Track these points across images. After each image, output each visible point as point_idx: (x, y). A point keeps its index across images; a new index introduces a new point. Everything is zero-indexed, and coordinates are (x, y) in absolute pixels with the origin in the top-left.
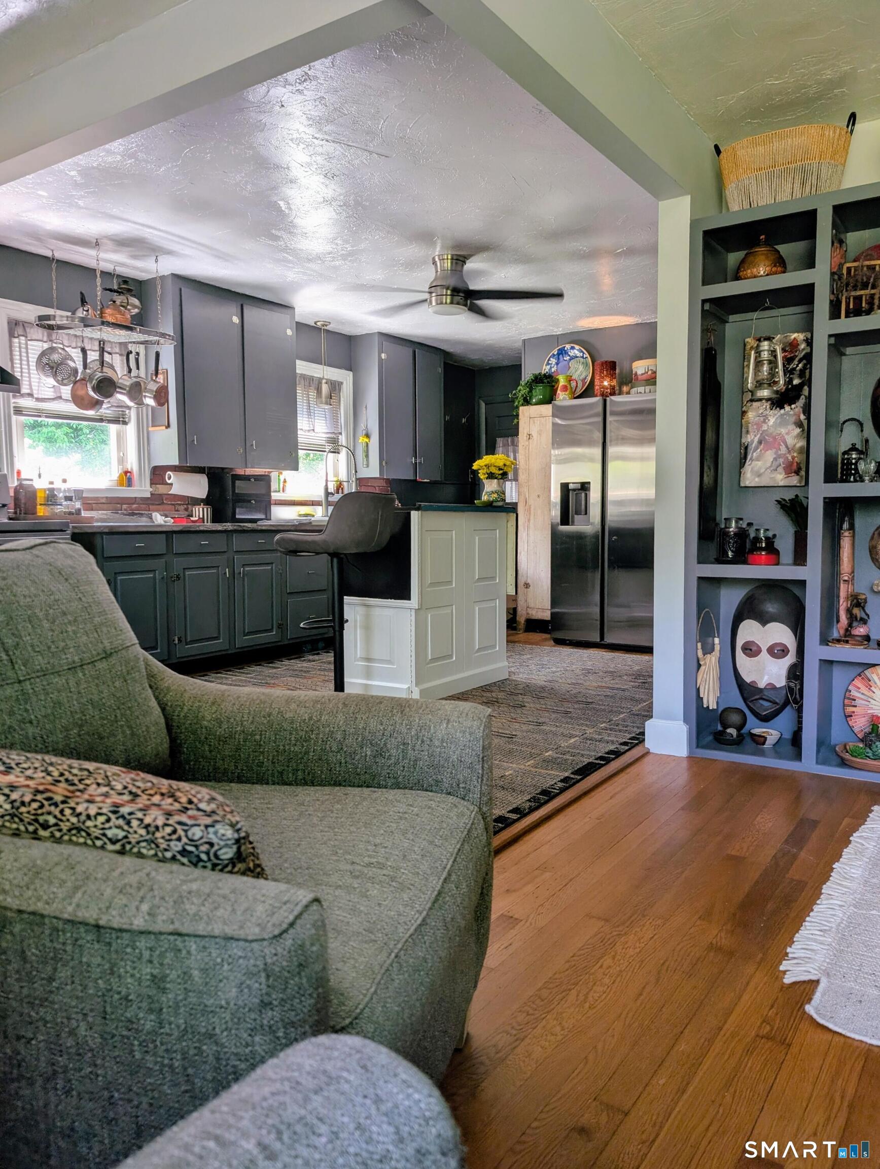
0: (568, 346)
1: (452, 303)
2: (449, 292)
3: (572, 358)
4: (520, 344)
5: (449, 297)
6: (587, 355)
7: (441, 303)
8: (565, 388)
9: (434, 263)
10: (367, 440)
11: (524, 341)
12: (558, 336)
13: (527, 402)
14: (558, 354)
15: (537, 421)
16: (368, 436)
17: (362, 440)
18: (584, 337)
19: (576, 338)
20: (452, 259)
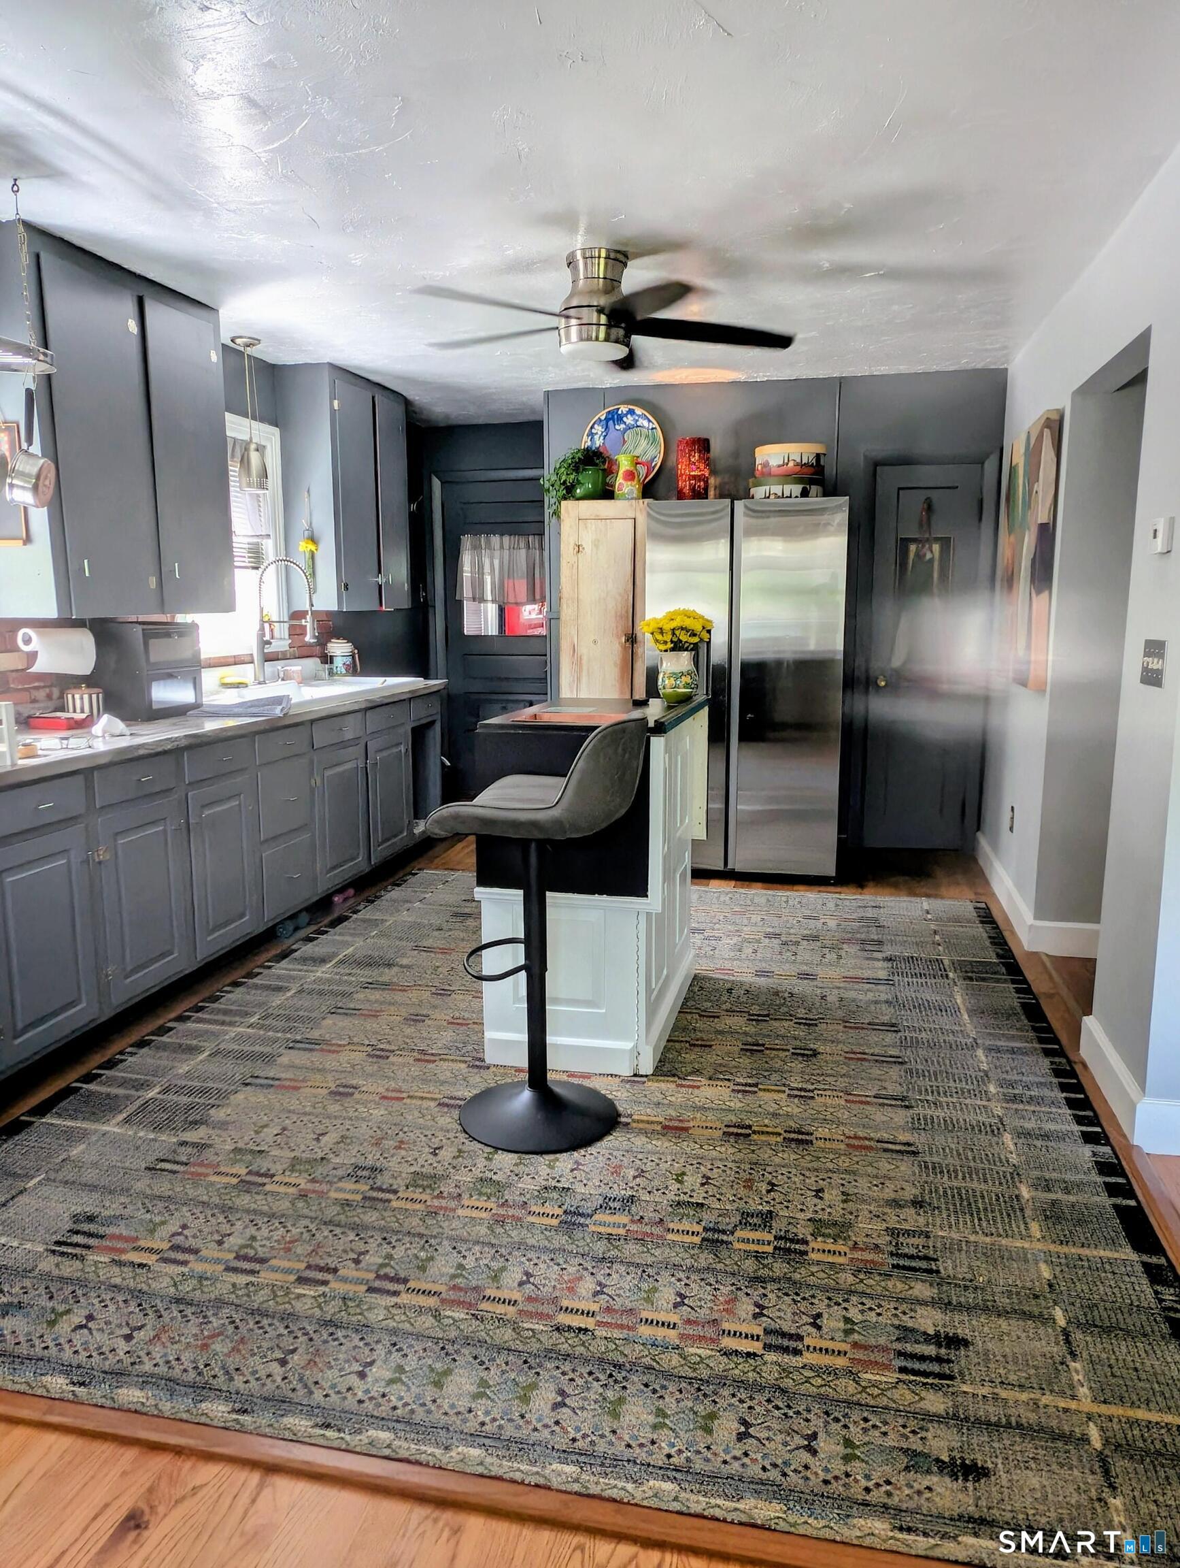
0: (623, 409)
1: (607, 339)
2: (603, 319)
3: (629, 428)
4: (540, 397)
5: (603, 329)
6: (656, 425)
7: (589, 339)
8: (630, 476)
9: (571, 263)
10: (313, 548)
11: (547, 393)
12: (604, 391)
13: (569, 492)
14: (607, 420)
15: (592, 525)
16: (313, 539)
17: (304, 547)
18: (647, 396)
19: (637, 396)
20: (607, 258)
